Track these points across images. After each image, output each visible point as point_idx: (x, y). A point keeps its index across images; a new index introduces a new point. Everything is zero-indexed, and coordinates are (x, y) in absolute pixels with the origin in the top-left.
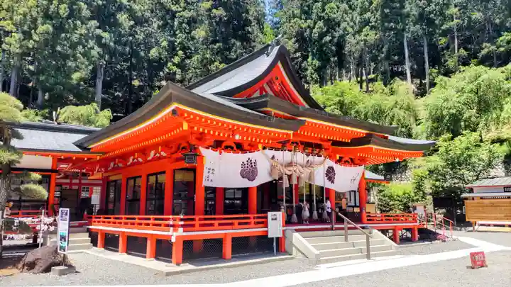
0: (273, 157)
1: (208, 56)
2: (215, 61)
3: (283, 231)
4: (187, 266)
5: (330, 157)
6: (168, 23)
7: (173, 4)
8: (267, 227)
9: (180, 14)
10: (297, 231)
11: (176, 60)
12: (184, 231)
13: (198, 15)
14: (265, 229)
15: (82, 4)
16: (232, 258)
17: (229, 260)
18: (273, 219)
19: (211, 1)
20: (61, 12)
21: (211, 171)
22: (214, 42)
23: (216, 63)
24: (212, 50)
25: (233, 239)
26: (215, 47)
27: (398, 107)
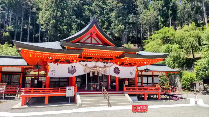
0: (86, 65)
1: (116, 23)
2: (119, 25)
3: (74, 94)
4: (27, 106)
5: (116, 63)
6: (102, 12)
7: (103, 4)
8: (66, 93)
9: (106, 8)
10: (80, 94)
11: (105, 26)
12: (25, 94)
13: (113, 7)
14: (65, 93)
15: (65, 11)
16: (48, 104)
17: (47, 105)
18: (69, 89)
19: (117, 1)
20: (58, 15)
21: (54, 71)
22: (119, 17)
23: (119, 26)
24: (118, 20)
25: (49, 97)
26: (119, 19)
27: (191, 36)
